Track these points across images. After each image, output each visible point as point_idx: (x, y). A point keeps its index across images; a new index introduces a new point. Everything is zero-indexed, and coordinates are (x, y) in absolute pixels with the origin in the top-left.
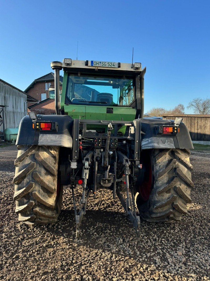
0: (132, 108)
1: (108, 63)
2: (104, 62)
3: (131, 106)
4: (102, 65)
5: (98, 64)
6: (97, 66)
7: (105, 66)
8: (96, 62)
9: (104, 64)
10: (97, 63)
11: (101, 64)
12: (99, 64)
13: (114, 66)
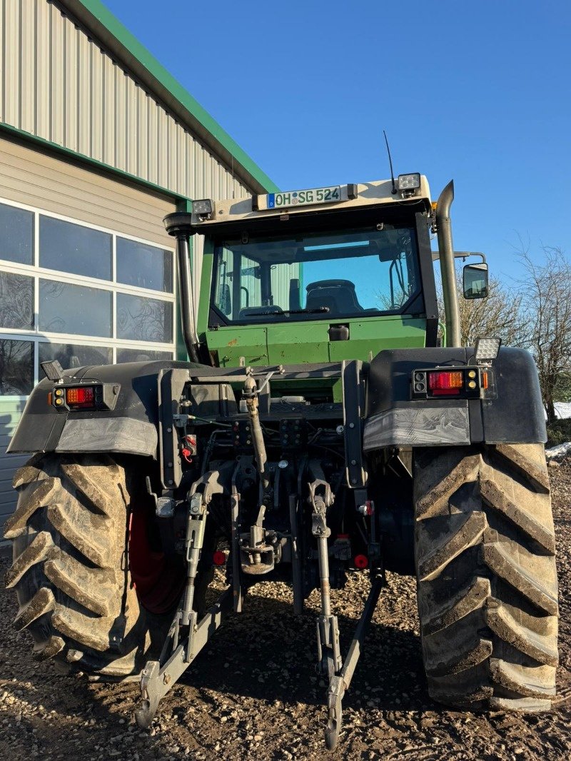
0: (410, 316)
1: (318, 192)
2: (305, 192)
3: (405, 310)
4: (300, 201)
5: (287, 201)
6: (287, 205)
7: (311, 203)
8: (282, 195)
9: (305, 196)
10: (285, 199)
11: (298, 197)
12: (292, 198)
13: (337, 196)
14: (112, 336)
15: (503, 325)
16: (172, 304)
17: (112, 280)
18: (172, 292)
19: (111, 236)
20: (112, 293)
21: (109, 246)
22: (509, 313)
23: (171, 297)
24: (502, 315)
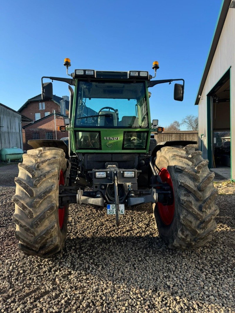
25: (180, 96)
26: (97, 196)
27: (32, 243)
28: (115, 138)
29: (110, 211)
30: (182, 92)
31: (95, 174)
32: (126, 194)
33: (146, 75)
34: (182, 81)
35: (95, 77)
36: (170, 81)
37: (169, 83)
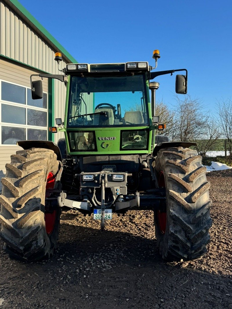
14: (26, 124)
15: (168, 122)
16: (46, 112)
17: (25, 104)
18: (47, 108)
19: (25, 88)
20: (25, 109)
21: (24, 92)
22: (171, 118)
23: (46, 110)
24: (168, 119)
25: (183, 89)
26: (84, 200)
27: (16, 244)
28: (112, 138)
29: (97, 216)
30: (185, 84)
31: (82, 177)
32: (115, 198)
33: (145, 67)
34: (185, 71)
35: (89, 71)
36: (171, 72)
37: (170, 74)
